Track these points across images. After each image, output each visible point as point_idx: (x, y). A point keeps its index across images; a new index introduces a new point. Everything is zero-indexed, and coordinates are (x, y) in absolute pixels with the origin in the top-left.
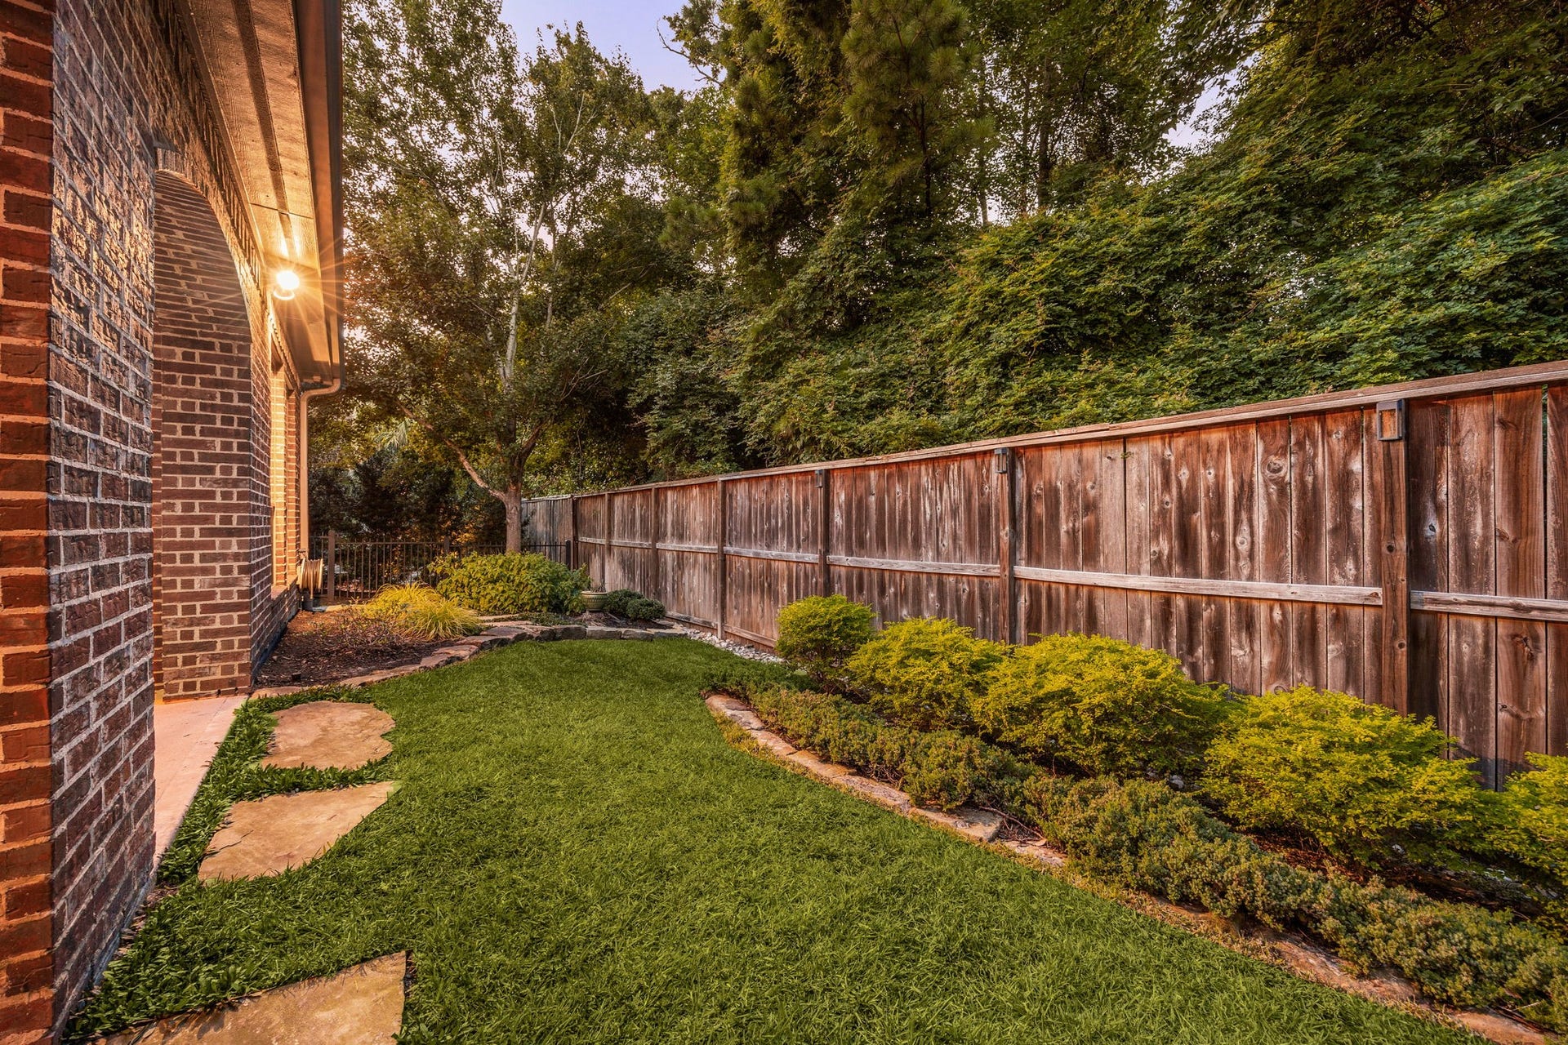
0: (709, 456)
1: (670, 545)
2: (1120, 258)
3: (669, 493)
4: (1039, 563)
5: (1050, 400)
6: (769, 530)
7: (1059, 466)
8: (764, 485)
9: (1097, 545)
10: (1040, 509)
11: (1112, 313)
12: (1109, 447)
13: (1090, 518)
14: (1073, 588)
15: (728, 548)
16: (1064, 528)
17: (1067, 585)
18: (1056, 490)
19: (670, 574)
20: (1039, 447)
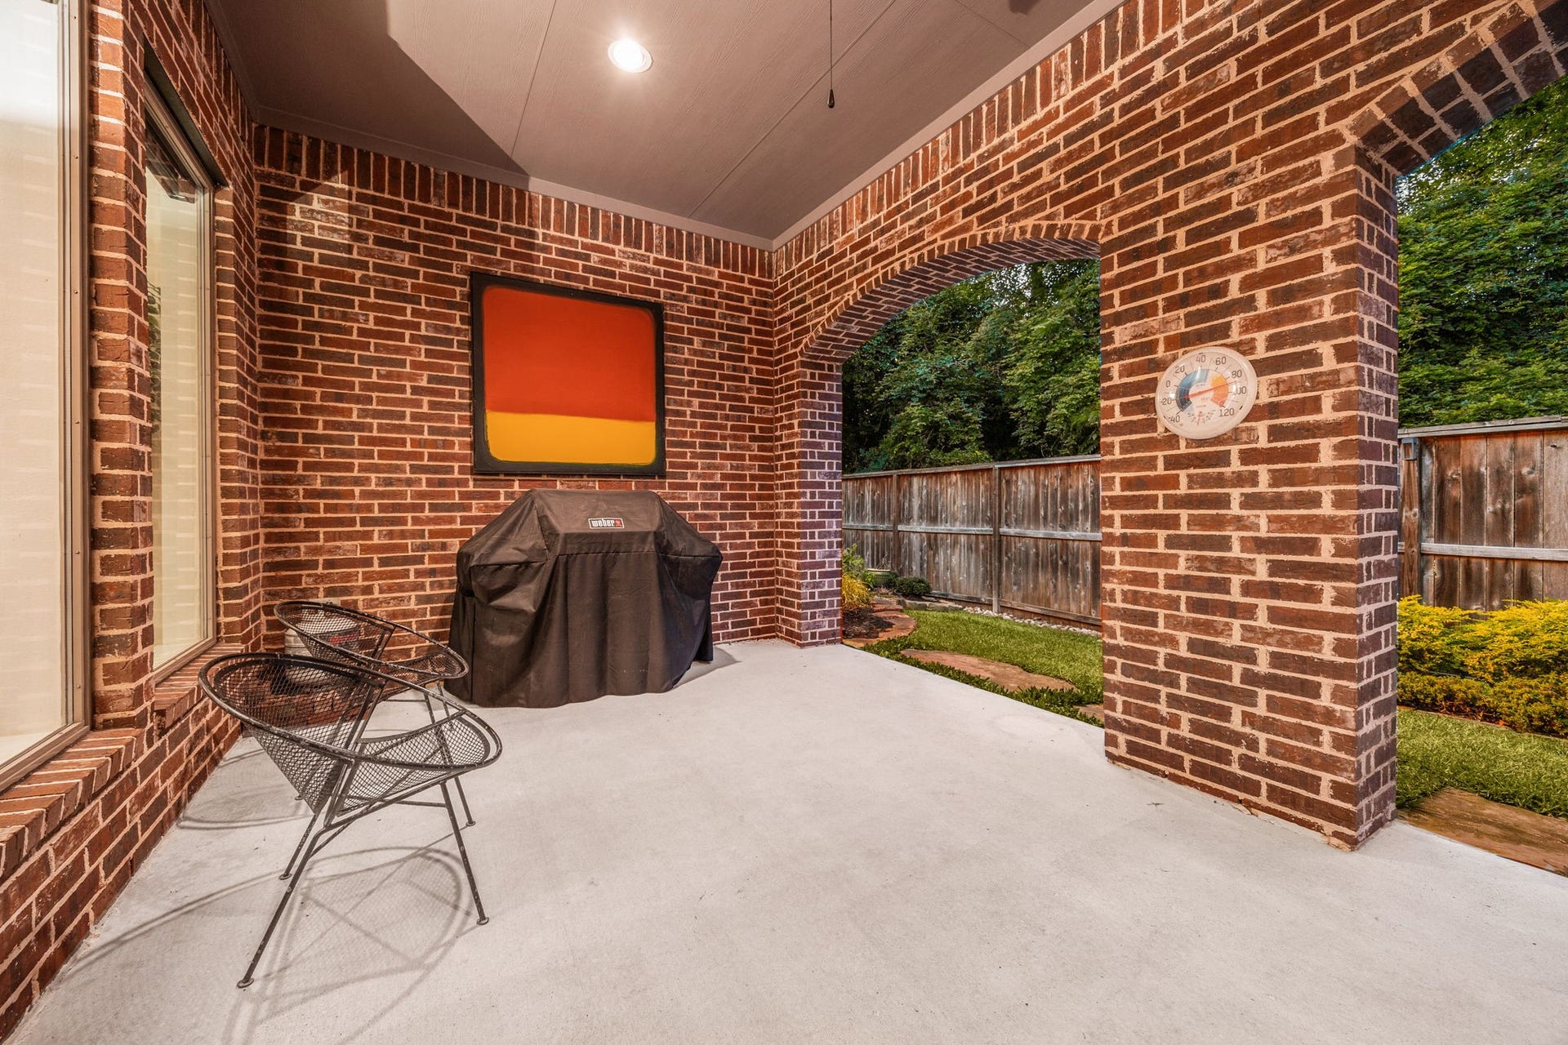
0: (962, 445)
1: (918, 527)
2: (1491, 261)
3: (915, 480)
4: (1454, 539)
5: (1426, 393)
6: (1065, 513)
7: (1481, 456)
8: (1059, 472)
9: (1536, 522)
10: (1457, 493)
11: (1479, 311)
12: (1554, 437)
13: (1525, 499)
14: (1500, 563)
15: (1004, 529)
16: (1489, 509)
17: (1492, 560)
18: (1479, 476)
19: (917, 555)
20: (1457, 438)
